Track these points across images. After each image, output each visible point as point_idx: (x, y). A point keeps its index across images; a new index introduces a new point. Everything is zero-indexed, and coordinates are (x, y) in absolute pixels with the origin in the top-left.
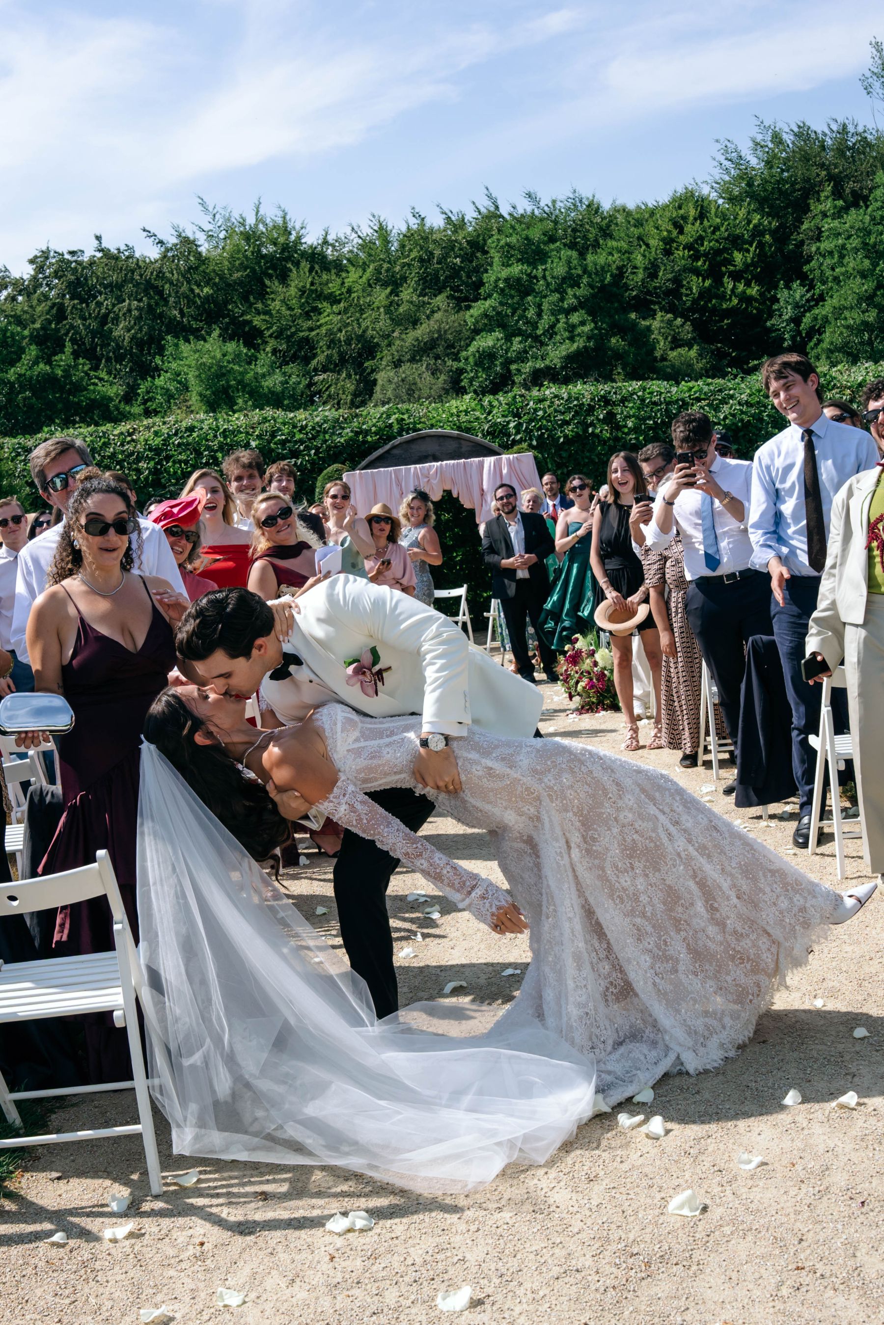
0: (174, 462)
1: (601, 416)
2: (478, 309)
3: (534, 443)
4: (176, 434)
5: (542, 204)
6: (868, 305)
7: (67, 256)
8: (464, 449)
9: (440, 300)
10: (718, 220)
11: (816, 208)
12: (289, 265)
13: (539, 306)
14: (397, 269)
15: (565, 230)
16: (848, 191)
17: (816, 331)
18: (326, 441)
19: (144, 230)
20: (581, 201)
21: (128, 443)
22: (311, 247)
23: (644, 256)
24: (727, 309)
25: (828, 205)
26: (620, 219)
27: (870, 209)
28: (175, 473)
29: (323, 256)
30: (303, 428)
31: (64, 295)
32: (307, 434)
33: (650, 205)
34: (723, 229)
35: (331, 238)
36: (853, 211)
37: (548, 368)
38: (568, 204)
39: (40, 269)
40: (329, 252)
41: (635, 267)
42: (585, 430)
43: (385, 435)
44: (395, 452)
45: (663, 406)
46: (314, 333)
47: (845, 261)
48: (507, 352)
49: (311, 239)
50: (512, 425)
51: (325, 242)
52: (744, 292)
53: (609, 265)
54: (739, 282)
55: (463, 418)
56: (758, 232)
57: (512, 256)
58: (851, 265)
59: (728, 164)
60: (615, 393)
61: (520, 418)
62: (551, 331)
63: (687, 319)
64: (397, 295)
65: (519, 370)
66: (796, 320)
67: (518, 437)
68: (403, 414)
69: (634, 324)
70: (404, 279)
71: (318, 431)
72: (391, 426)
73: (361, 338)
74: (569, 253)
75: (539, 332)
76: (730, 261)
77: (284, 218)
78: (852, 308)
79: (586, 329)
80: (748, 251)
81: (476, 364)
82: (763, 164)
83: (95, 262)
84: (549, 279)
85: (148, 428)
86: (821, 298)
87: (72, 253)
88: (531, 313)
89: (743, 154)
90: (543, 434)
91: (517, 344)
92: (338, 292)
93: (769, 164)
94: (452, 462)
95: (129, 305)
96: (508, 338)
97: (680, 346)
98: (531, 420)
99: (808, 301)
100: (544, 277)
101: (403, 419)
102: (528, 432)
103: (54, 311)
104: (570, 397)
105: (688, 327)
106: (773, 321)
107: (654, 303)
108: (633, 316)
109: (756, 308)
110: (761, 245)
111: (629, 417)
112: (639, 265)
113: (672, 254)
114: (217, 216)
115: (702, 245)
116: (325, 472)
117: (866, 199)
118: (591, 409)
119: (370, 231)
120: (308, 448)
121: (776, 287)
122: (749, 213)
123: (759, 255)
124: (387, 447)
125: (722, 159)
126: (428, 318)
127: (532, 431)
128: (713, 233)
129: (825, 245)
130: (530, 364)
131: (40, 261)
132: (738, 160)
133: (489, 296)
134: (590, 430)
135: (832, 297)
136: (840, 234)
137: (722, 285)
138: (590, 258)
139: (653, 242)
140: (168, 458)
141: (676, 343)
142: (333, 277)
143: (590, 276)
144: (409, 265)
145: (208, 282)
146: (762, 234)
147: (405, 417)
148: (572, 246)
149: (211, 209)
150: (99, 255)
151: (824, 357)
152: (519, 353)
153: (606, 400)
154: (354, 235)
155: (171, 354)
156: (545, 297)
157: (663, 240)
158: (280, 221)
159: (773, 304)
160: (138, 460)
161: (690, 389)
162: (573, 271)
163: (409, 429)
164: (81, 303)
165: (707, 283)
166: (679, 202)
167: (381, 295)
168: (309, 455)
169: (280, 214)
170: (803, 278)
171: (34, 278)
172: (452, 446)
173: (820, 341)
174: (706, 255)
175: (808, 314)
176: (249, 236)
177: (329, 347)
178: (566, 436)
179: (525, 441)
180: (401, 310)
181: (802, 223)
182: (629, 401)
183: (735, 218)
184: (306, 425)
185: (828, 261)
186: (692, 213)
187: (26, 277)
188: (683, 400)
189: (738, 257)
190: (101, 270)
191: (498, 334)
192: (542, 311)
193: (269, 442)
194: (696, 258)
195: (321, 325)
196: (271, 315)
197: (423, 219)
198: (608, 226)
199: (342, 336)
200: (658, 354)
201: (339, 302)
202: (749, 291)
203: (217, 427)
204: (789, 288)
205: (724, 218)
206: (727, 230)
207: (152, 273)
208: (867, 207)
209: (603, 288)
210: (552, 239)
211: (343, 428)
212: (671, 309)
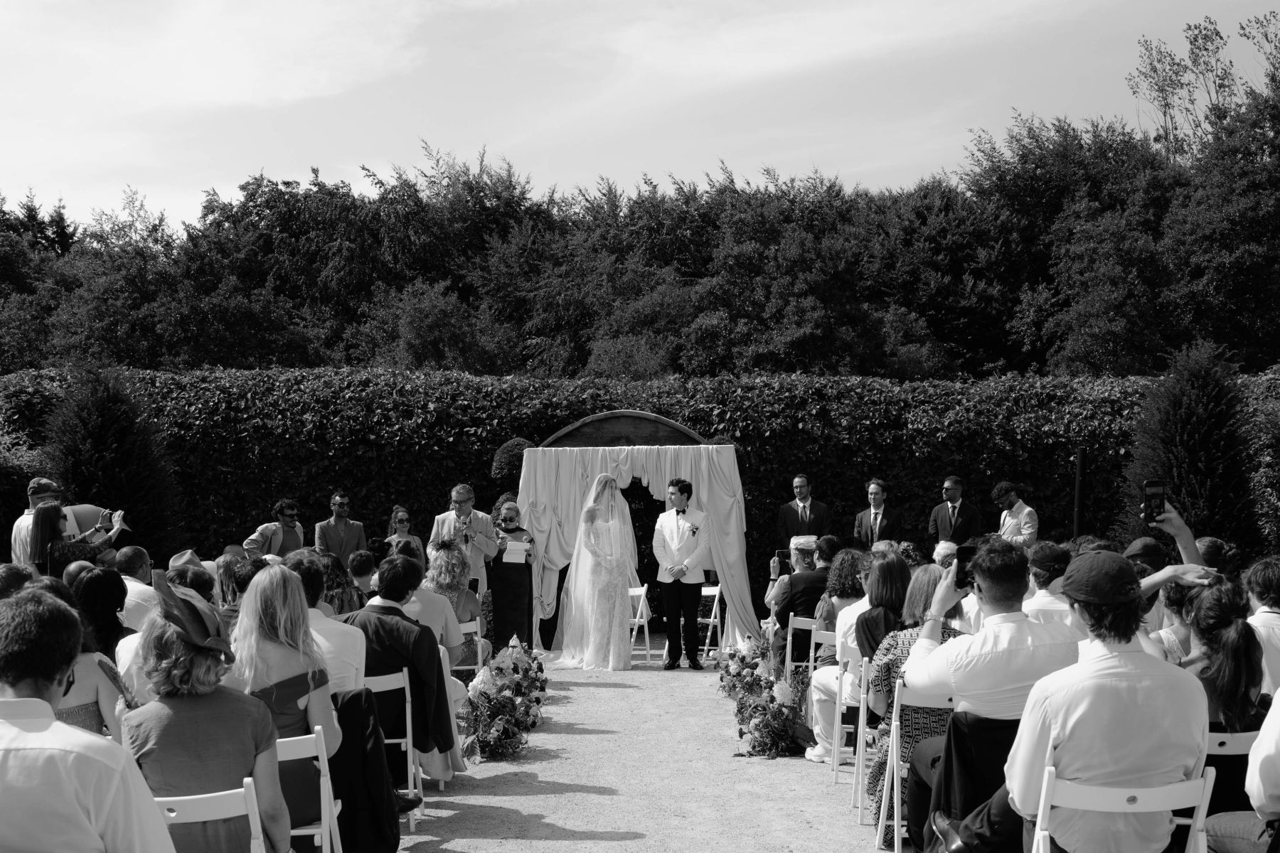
0: (342, 417)
1: (814, 412)
2: (704, 285)
3: (738, 434)
4: (348, 386)
5: (780, 182)
6: (1116, 314)
7: (282, 187)
8: (661, 434)
9: (668, 273)
10: (965, 213)
11: (1071, 208)
12: (512, 222)
13: (767, 288)
14: (625, 236)
15: (802, 212)
16: (1105, 192)
17: (1058, 337)
18: (511, 411)
19: (363, 168)
20: (822, 183)
21: (295, 392)
22: (536, 204)
23: (882, 245)
24: (964, 307)
25: (1082, 206)
26: (862, 204)
27: (1126, 214)
28: (342, 429)
29: (548, 214)
30: (488, 394)
31: (274, 227)
32: (491, 401)
33: (895, 193)
34: (968, 223)
35: (557, 197)
36: (1108, 214)
37: (771, 353)
38: (809, 184)
39: (251, 197)
40: (555, 211)
41: (872, 256)
42: (795, 425)
43: (576, 410)
44: (586, 430)
45: (883, 406)
46: (532, 294)
47: (1095, 267)
48: (731, 332)
49: (537, 195)
50: (716, 412)
51: (551, 201)
52: (985, 291)
53: (845, 251)
54: (981, 280)
55: (665, 400)
56: (1005, 229)
57: (745, 232)
58: (1102, 270)
59: (979, 155)
60: (831, 387)
61: (725, 405)
62: (779, 316)
63: (922, 314)
64: (622, 264)
65: (741, 354)
66: (1038, 325)
67: (721, 426)
68: (599, 389)
69: (866, 315)
70: (631, 247)
71: (506, 399)
72: (584, 401)
73: (579, 304)
74: (804, 234)
75: (766, 315)
76: (973, 258)
77: (509, 171)
78: (1098, 316)
79: (816, 315)
80: (993, 248)
81: (697, 343)
82: (1017, 159)
83: (310, 196)
84: (780, 260)
85: (318, 377)
86: (1066, 303)
87: (287, 184)
88: (759, 295)
89: (997, 146)
90: (748, 425)
91: (742, 327)
92: (560, 255)
93: (1024, 158)
94: (646, 447)
95: (341, 244)
96: (734, 319)
97: (911, 342)
98: (737, 409)
99: (1053, 305)
100: (776, 258)
101: (599, 395)
102: (733, 421)
103: (261, 242)
104: (782, 387)
105: (922, 322)
106: (1014, 323)
107: (889, 295)
108: (866, 306)
109: (995, 308)
110: (1007, 243)
111: (845, 415)
112: (876, 253)
113: (912, 245)
114: (441, 162)
115: (945, 238)
116: (505, 445)
117: (1123, 203)
118: (803, 403)
119: (598, 195)
120: (491, 417)
121: (1019, 288)
122: (997, 208)
123: (1004, 253)
124: (578, 424)
125: (975, 149)
126: (652, 289)
127: (736, 421)
128: (958, 226)
129: (1076, 249)
130: (752, 347)
131: (252, 189)
132: (991, 154)
133: (718, 273)
134: (800, 426)
135: (1077, 303)
136: (1092, 237)
137: (962, 281)
138: (826, 243)
139: (893, 232)
140: (335, 413)
141: (909, 338)
142: (557, 238)
143: (823, 261)
144: (637, 233)
145: (427, 230)
146: (1010, 232)
147: (602, 392)
148: (809, 228)
149: (434, 154)
150: (315, 189)
151: (1064, 366)
152: (743, 335)
153: (820, 394)
154: (581, 198)
155: (380, 302)
156: (775, 279)
157: (905, 230)
158: (504, 174)
159: (1014, 305)
160: (303, 412)
161: (914, 390)
162: (806, 255)
163: (603, 406)
164: (291, 237)
165: (947, 279)
166: (926, 191)
167: (606, 261)
168: (491, 425)
169: (506, 166)
170: (1050, 280)
171: (244, 206)
172: (647, 430)
173: (1061, 348)
174: (948, 249)
175: (1050, 319)
176: (472, 187)
177: (545, 311)
178: (773, 431)
179: (728, 431)
180: (625, 279)
181: (1054, 223)
182: (846, 398)
183: (983, 213)
184: (492, 392)
185: (1077, 266)
186: (938, 203)
187: (235, 203)
188: (905, 401)
189: (982, 254)
190: (314, 205)
191: (723, 313)
192: (770, 293)
193: (449, 407)
194: (937, 251)
195: (540, 287)
196: (489, 272)
197: (655, 187)
198: (848, 211)
199: (560, 299)
200: (887, 349)
201: (561, 265)
202: (990, 290)
203: (395, 384)
204: (1033, 290)
205: (971, 211)
206: (972, 224)
207: (367, 215)
208: (1124, 211)
209: (836, 275)
210: (788, 220)
211: (532, 399)
212: (907, 303)
